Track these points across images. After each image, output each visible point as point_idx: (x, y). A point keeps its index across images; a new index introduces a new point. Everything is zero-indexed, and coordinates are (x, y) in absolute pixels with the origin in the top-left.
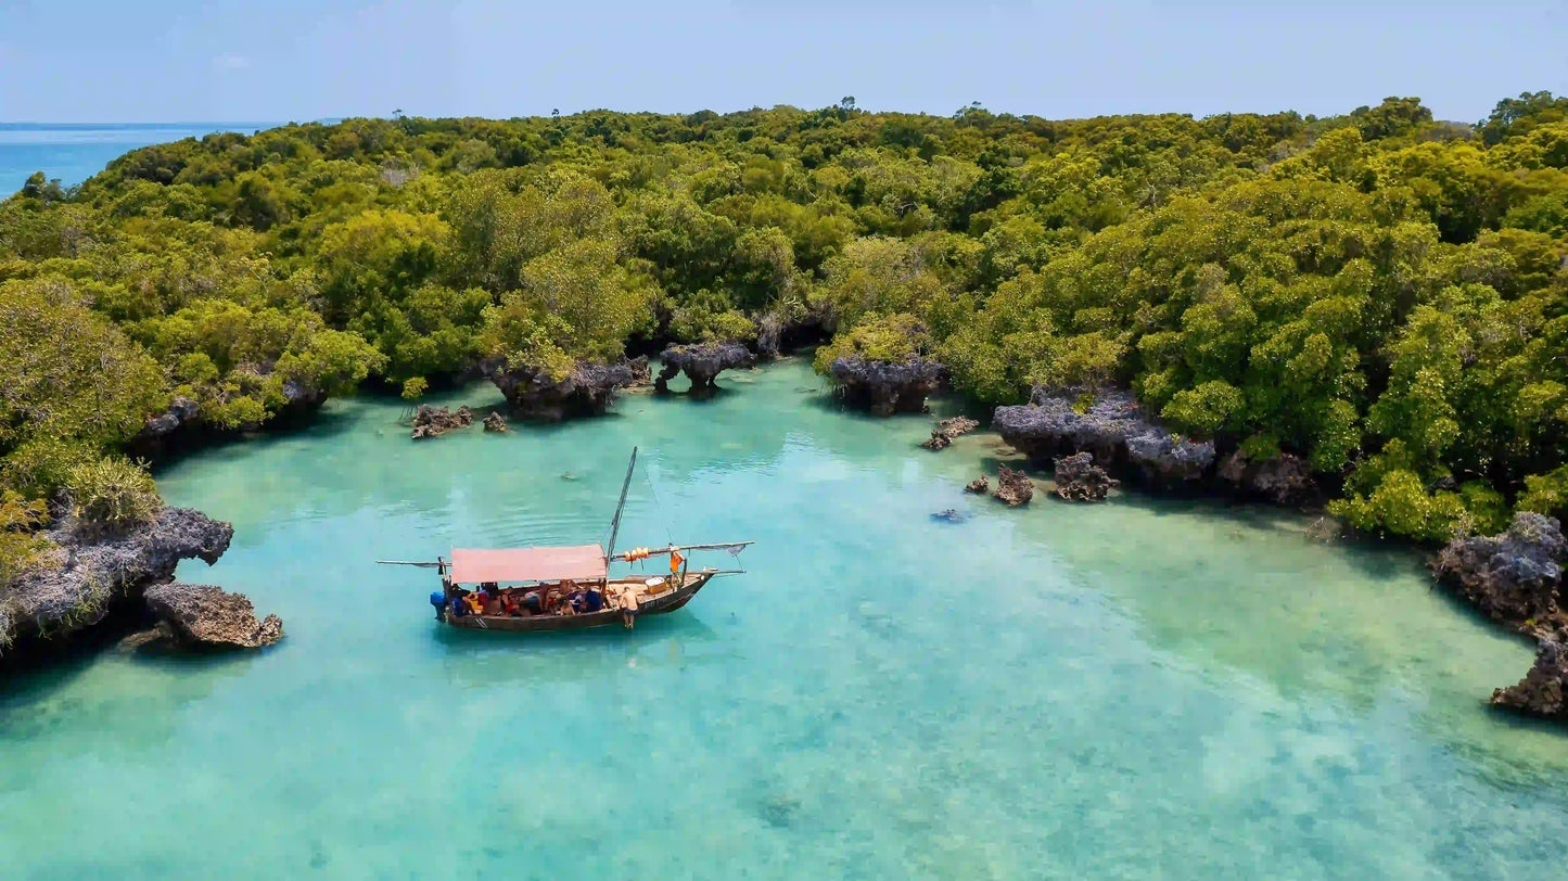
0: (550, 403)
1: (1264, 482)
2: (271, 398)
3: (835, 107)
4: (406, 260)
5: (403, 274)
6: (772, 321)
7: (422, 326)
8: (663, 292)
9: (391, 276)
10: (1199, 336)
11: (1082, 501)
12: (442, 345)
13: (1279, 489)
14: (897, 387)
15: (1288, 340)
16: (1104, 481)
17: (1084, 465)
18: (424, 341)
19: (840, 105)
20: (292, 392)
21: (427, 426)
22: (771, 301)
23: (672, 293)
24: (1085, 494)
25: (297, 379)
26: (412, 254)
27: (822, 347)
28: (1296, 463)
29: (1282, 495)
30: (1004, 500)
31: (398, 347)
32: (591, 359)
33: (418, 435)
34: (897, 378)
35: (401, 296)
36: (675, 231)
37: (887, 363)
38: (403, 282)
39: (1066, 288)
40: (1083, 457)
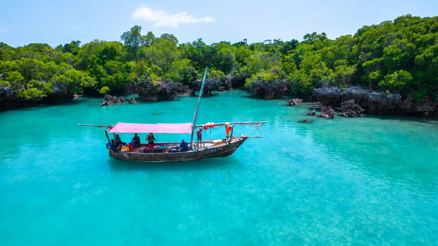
0: (153, 95)
1: (420, 109)
2: (46, 90)
3: (242, 41)
4: (105, 51)
5: (104, 56)
6: (229, 76)
7: (110, 72)
8: (194, 69)
9: (101, 57)
10: (392, 55)
11: (353, 117)
12: (117, 78)
13: (425, 111)
14: (274, 89)
15: (431, 52)
16: (360, 110)
17: (352, 104)
18: (110, 77)
19: (243, 41)
20: (56, 89)
21: (107, 101)
22: (228, 72)
23: (197, 69)
24: (353, 114)
25: (59, 84)
26: (108, 50)
27: (248, 79)
28: (429, 102)
29: (426, 113)
30: (324, 117)
31: (101, 79)
32: (167, 79)
33: (103, 104)
34: (274, 86)
35: (103, 64)
36: (198, 50)
37: (270, 81)
38: (104, 59)
39: (330, 55)
40: (352, 101)
